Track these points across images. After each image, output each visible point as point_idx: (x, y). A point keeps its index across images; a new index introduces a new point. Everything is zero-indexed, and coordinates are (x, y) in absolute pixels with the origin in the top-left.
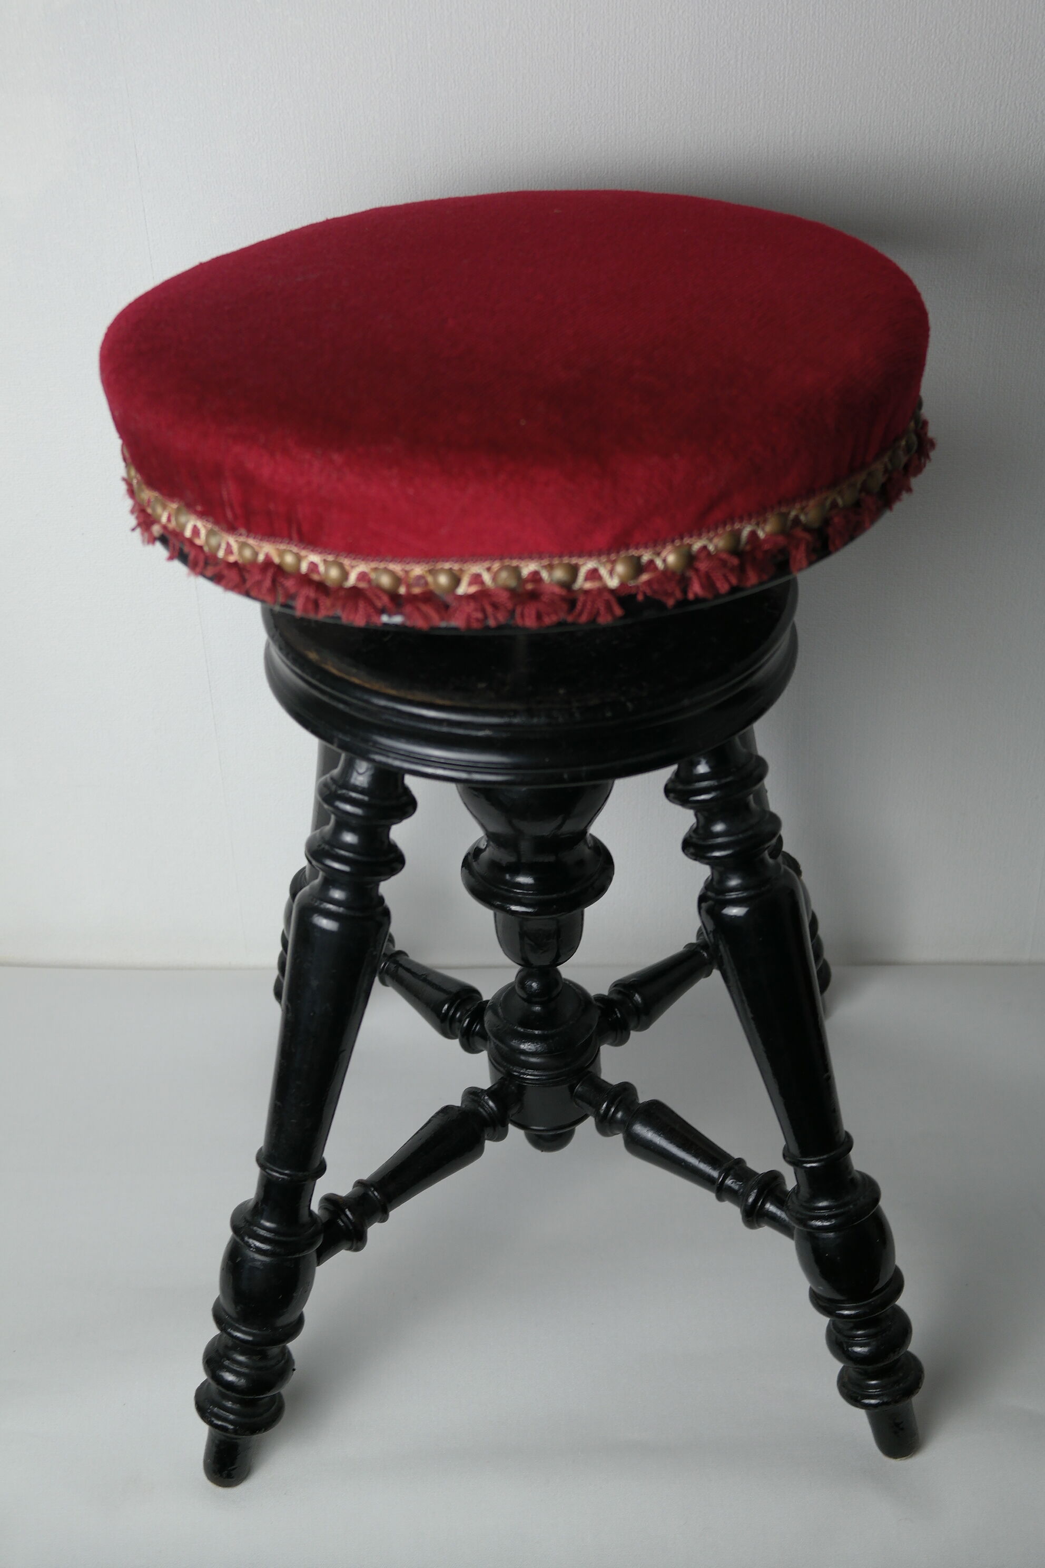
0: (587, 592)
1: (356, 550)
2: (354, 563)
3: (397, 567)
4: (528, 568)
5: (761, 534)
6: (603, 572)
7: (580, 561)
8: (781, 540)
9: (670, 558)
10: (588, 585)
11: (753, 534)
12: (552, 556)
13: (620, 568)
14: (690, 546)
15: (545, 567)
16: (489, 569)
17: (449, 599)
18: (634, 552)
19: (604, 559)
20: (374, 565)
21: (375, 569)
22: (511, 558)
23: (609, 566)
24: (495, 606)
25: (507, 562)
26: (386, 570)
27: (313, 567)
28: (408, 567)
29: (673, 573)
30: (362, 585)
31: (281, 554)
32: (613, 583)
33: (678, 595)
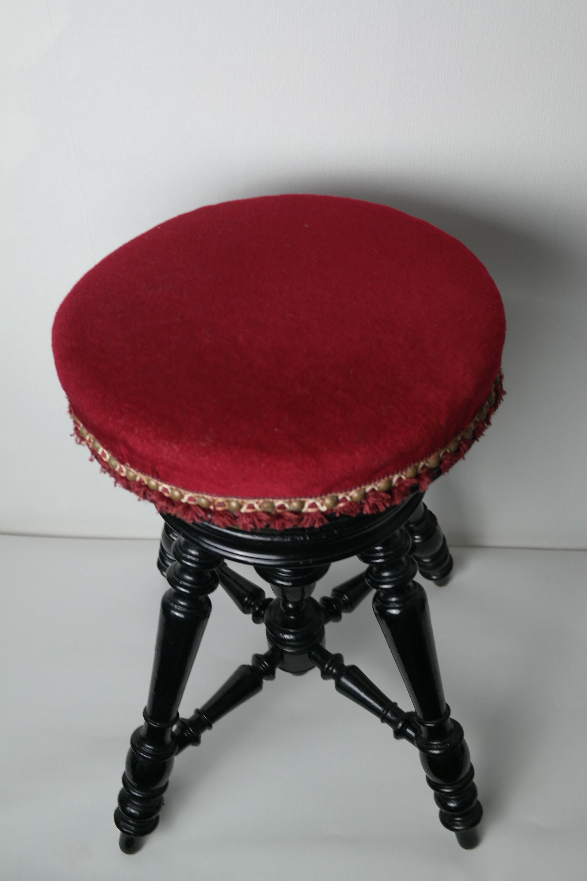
0: (308, 514)
1: (187, 488)
2: (186, 492)
3: (209, 498)
4: (278, 503)
5: (404, 477)
6: (318, 504)
7: (306, 500)
8: (414, 481)
9: (354, 494)
10: (310, 510)
11: (400, 479)
12: (290, 498)
13: (328, 501)
14: (365, 489)
15: (287, 503)
16: (257, 503)
17: (237, 514)
18: (334, 494)
19: (318, 498)
20: (196, 495)
21: (198, 497)
22: (269, 498)
23: (321, 501)
24: (260, 521)
25: (267, 500)
26: (204, 498)
27: (165, 490)
28: (215, 498)
29: (356, 503)
30: (192, 503)
31: (148, 480)
32: (324, 509)
33: (358, 511)
